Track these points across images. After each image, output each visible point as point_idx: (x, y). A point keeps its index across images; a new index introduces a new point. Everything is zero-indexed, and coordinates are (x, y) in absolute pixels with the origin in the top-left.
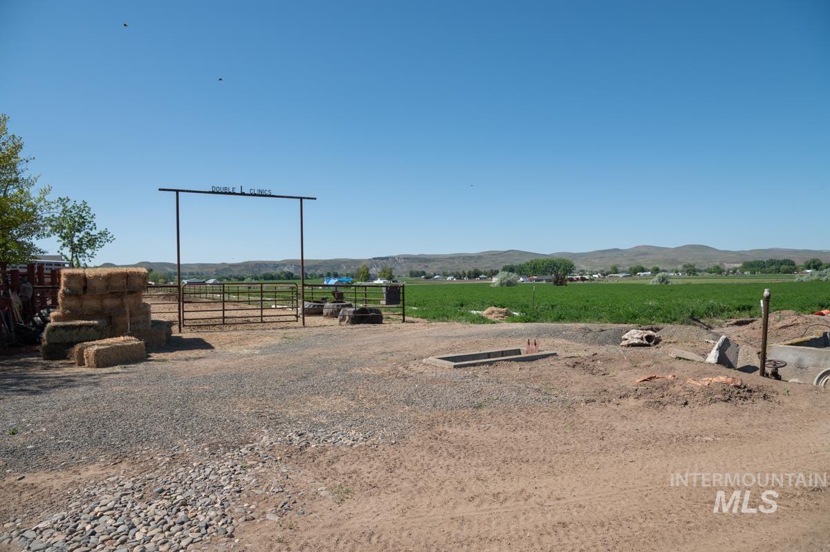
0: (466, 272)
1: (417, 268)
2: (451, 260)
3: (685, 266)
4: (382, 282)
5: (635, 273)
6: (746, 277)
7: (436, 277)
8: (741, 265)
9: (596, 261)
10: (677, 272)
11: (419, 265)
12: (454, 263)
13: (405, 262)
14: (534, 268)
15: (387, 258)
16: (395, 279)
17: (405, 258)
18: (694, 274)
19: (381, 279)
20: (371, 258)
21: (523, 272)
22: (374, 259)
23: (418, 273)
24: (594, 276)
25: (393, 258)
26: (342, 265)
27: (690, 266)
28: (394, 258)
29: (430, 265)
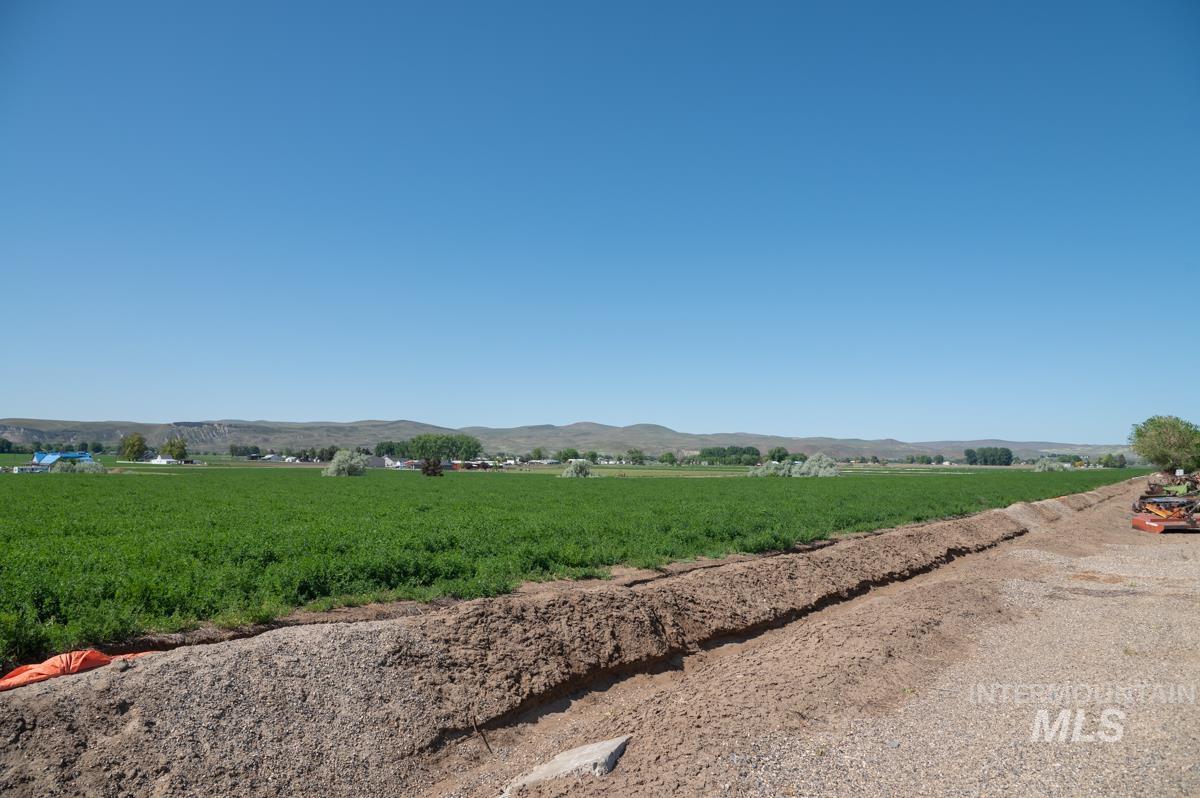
0: (318, 451)
1: (249, 441)
2: (307, 432)
3: (630, 452)
4: (164, 462)
5: (566, 459)
6: (705, 469)
7: (267, 457)
8: (697, 453)
9: (522, 441)
10: (620, 459)
11: (254, 437)
12: (312, 436)
13: (229, 432)
14: (422, 448)
15: (200, 425)
16: (190, 458)
17: (230, 426)
18: (641, 463)
19: (162, 458)
20: (171, 422)
21: (406, 454)
22: (177, 424)
23: (246, 448)
24: (509, 462)
25: (210, 425)
26: (118, 431)
27: (637, 452)
28: (212, 425)
29: (272, 438)
